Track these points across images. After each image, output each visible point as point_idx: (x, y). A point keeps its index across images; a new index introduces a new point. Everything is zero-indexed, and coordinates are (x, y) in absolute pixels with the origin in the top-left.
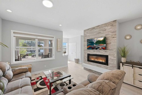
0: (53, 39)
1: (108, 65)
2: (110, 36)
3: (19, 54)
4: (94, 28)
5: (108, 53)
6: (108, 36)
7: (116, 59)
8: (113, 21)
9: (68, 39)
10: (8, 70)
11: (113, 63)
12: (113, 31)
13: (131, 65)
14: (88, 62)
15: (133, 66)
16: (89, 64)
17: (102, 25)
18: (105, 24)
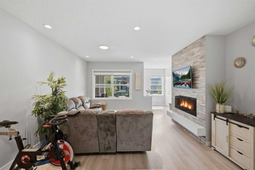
0: (130, 74)
1: (196, 116)
2: (198, 63)
3: (105, 92)
4: (181, 52)
5: (196, 94)
6: (196, 64)
7: (204, 105)
8: (202, 38)
9: (164, 70)
10: (87, 103)
11: (201, 112)
12: (202, 55)
13: (225, 119)
14: (175, 108)
15: (227, 121)
16: (177, 112)
17: (189, 46)
18: (193, 43)
